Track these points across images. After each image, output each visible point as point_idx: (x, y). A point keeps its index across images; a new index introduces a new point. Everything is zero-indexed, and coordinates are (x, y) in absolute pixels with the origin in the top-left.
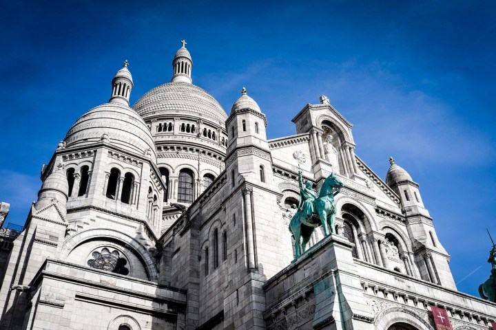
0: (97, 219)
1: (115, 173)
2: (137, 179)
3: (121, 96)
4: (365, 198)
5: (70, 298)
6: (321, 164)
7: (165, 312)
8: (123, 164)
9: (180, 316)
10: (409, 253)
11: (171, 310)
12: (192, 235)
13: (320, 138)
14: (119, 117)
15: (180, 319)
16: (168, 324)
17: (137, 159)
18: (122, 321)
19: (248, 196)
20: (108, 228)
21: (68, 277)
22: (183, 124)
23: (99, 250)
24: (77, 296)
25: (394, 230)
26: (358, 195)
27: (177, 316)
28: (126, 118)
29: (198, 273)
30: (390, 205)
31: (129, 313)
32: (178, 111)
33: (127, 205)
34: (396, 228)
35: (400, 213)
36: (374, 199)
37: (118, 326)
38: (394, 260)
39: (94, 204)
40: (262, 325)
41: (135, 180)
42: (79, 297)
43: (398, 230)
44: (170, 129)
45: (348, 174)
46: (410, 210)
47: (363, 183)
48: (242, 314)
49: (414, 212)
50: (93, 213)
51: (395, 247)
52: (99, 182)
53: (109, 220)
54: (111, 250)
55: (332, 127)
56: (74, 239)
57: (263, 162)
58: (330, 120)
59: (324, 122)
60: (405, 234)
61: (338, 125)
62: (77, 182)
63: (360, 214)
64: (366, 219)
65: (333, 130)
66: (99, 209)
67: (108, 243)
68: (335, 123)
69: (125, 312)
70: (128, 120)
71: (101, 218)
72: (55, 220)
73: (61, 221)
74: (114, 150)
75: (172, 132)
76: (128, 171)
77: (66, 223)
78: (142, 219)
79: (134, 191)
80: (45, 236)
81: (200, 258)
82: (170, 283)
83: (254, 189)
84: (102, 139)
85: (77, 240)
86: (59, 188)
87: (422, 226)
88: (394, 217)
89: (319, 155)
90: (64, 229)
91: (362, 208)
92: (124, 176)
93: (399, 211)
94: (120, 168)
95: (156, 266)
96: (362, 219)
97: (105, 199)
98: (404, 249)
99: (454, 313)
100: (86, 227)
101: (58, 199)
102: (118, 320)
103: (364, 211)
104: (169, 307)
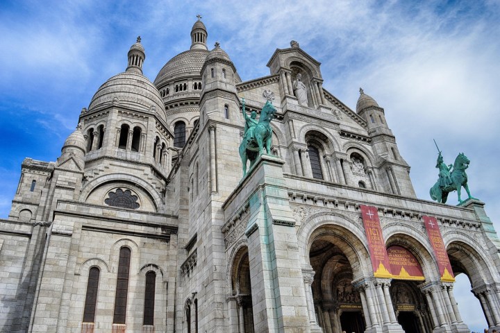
0: (111, 167)
1: (125, 128)
2: (143, 131)
3: (134, 65)
4: (330, 124)
5: (78, 229)
6: (287, 99)
7: (160, 234)
8: (131, 120)
9: (172, 236)
10: (373, 168)
11: (164, 232)
12: (182, 171)
13: (289, 77)
14: (128, 82)
15: (173, 239)
16: (162, 243)
17: (144, 115)
18: (123, 243)
19: (213, 132)
20: (120, 172)
21: (75, 213)
22: (196, 83)
23: (114, 191)
24: (83, 226)
25: (359, 149)
26: (322, 122)
27: (170, 237)
28: (134, 82)
29: (187, 201)
30: (357, 129)
31: (129, 237)
32: (190, 73)
33: (136, 153)
34: (361, 148)
35: (366, 135)
36: (339, 124)
37: (120, 247)
38: (360, 175)
39: (107, 155)
40: (220, 237)
41: (143, 132)
42: (85, 228)
43: (364, 149)
44: (185, 89)
45: (315, 106)
46: (375, 131)
47: (329, 112)
48: (206, 230)
49: (378, 132)
50: (106, 162)
51: (361, 164)
52: (112, 136)
53: (120, 166)
54: (124, 190)
55: (302, 66)
56: (92, 184)
57: (227, 101)
58: (299, 60)
59: (293, 63)
60: (370, 152)
61: (306, 64)
62: (96, 139)
63: (325, 138)
64: (330, 142)
65: (302, 69)
66: (111, 158)
67: (121, 184)
68: (304, 63)
69: (125, 237)
70: (137, 84)
71: (114, 165)
72: (73, 170)
73: (78, 170)
74: (123, 110)
75: (187, 91)
76: (135, 125)
77: (83, 171)
78: (149, 162)
79: (142, 142)
80: (64, 183)
81: (189, 189)
82: (173, 212)
83: (218, 125)
84: (114, 101)
85: (94, 184)
86: (76, 144)
87: (385, 144)
88: (359, 139)
89: (287, 92)
90: (81, 176)
91: (325, 133)
92: (132, 130)
93: (365, 133)
94: (129, 124)
95: (162, 199)
96: (326, 143)
97: (117, 149)
98: (369, 165)
99: (385, 213)
100: (101, 173)
101: (75, 153)
102: (119, 243)
103: (328, 135)
104: (162, 230)
